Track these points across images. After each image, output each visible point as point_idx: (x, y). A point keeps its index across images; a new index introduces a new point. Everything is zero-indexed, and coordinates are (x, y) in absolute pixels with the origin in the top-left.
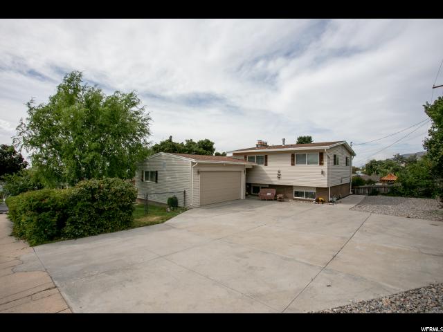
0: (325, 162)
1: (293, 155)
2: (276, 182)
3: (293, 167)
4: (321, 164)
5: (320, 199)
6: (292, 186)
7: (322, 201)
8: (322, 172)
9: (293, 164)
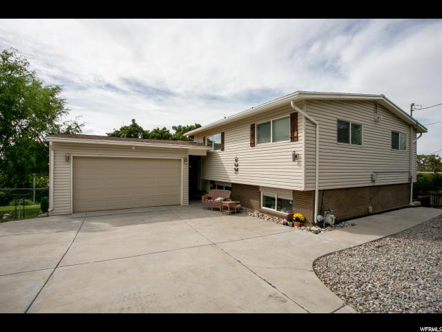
0: (302, 134)
1: (253, 128)
2: (234, 179)
3: (253, 149)
4: (294, 138)
5: (296, 215)
6: (257, 187)
7: (298, 219)
8: (295, 157)
9: (253, 145)
